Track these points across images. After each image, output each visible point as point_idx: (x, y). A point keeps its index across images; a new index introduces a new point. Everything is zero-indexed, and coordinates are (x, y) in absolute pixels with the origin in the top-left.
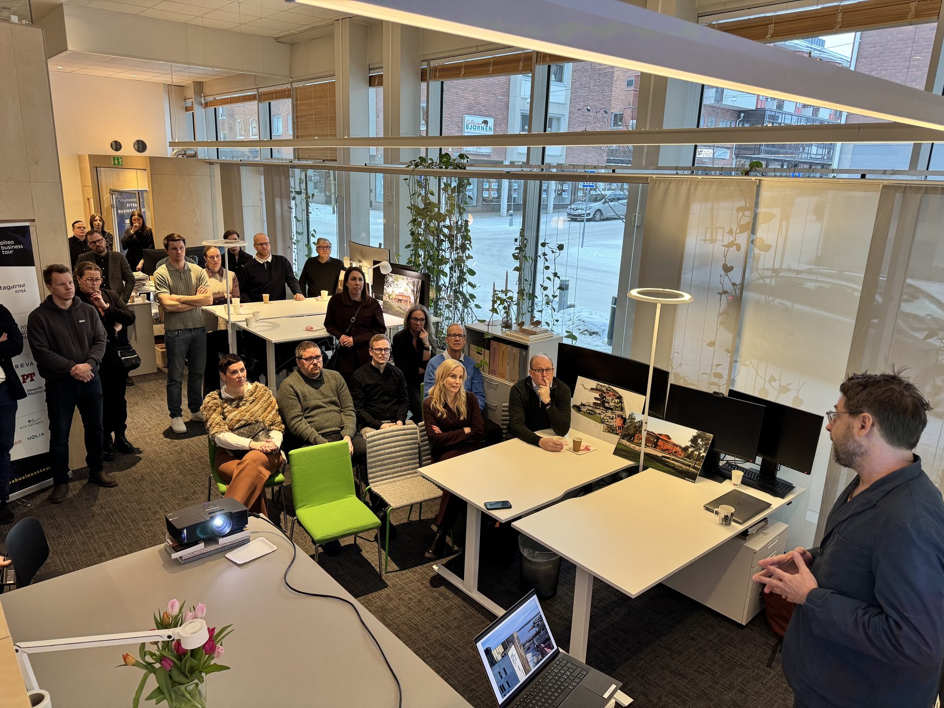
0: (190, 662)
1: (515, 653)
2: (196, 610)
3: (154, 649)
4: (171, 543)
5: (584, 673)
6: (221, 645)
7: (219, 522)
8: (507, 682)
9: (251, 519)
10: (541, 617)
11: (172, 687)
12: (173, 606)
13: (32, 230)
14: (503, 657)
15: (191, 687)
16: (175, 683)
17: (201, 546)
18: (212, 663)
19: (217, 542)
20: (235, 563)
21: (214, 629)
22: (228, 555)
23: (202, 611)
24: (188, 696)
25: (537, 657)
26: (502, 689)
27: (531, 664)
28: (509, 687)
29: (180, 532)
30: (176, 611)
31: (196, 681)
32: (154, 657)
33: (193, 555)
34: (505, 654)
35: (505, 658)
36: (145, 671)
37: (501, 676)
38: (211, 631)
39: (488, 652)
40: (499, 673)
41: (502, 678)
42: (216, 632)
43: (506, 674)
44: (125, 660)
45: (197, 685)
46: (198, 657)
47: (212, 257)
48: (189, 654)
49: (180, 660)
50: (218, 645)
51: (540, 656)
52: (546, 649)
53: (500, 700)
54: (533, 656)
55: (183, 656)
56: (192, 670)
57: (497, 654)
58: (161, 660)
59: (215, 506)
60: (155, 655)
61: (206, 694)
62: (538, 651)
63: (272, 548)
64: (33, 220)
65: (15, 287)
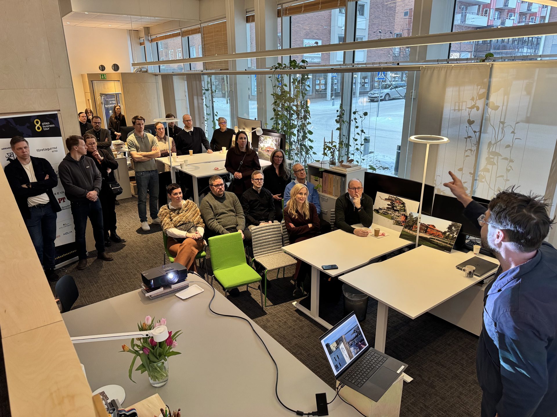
0: (159, 350)
1: (344, 347)
2: (161, 322)
3: (138, 343)
4: (145, 288)
5: (385, 359)
6: (176, 341)
7: (171, 276)
8: (339, 363)
9: (189, 275)
10: (358, 327)
11: (150, 364)
12: (148, 319)
13: (59, 116)
14: (336, 349)
15: (160, 364)
16: (151, 362)
17: (162, 289)
18: (171, 351)
19: (171, 287)
20: (181, 299)
21: (171, 332)
22: (177, 294)
23: (164, 323)
24: (158, 369)
25: (357, 349)
26: (337, 367)
27: (353, 354)
28: (341, 366)
29: (149, 281)
30: (150, 322)
31: (163, 361)
32: (139, 347)
33: (157, 295)
34: (338, 347)
35: (338, 350)
36: (134, 355)
37: (336, 360)
38: (170, 333)
39: (328, 346)
40: (335, 358)
41: (336, 361)
42: (173, 334)
43: (339, 359)
44: (123, 348)
45: (163, 363)
46: (163, 347)
47: (160, 129)
48: (158, 345)
49: (154, 349)
50: (174, 341)
51: (358, 349)
52: (362, 345)
53: (336, 373)
54: (354, 349)
55: (155, 347)
56: (160, 355)
57: (333, 347)
58: (143, 349)
59: (169, 267)
60: (140, 346)
61: (168, 369)
62: (357, 346)
63: (202, 290)
64: (59, 110)
65: (51, 149)
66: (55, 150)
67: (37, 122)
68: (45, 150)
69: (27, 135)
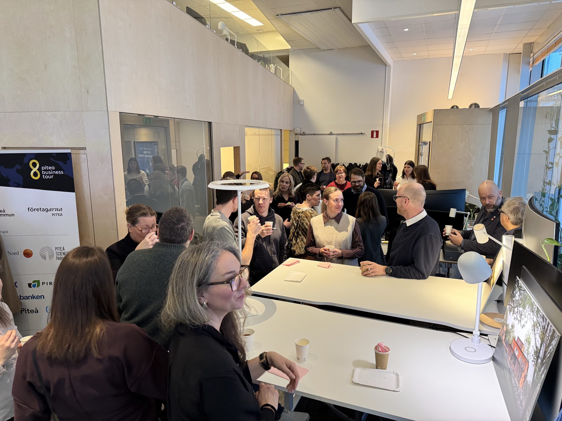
64: (84, 149)
65: (52, 210)
66: (58, 212)
67: (34, 165)
68: (41, 210)
69: (15, 183)
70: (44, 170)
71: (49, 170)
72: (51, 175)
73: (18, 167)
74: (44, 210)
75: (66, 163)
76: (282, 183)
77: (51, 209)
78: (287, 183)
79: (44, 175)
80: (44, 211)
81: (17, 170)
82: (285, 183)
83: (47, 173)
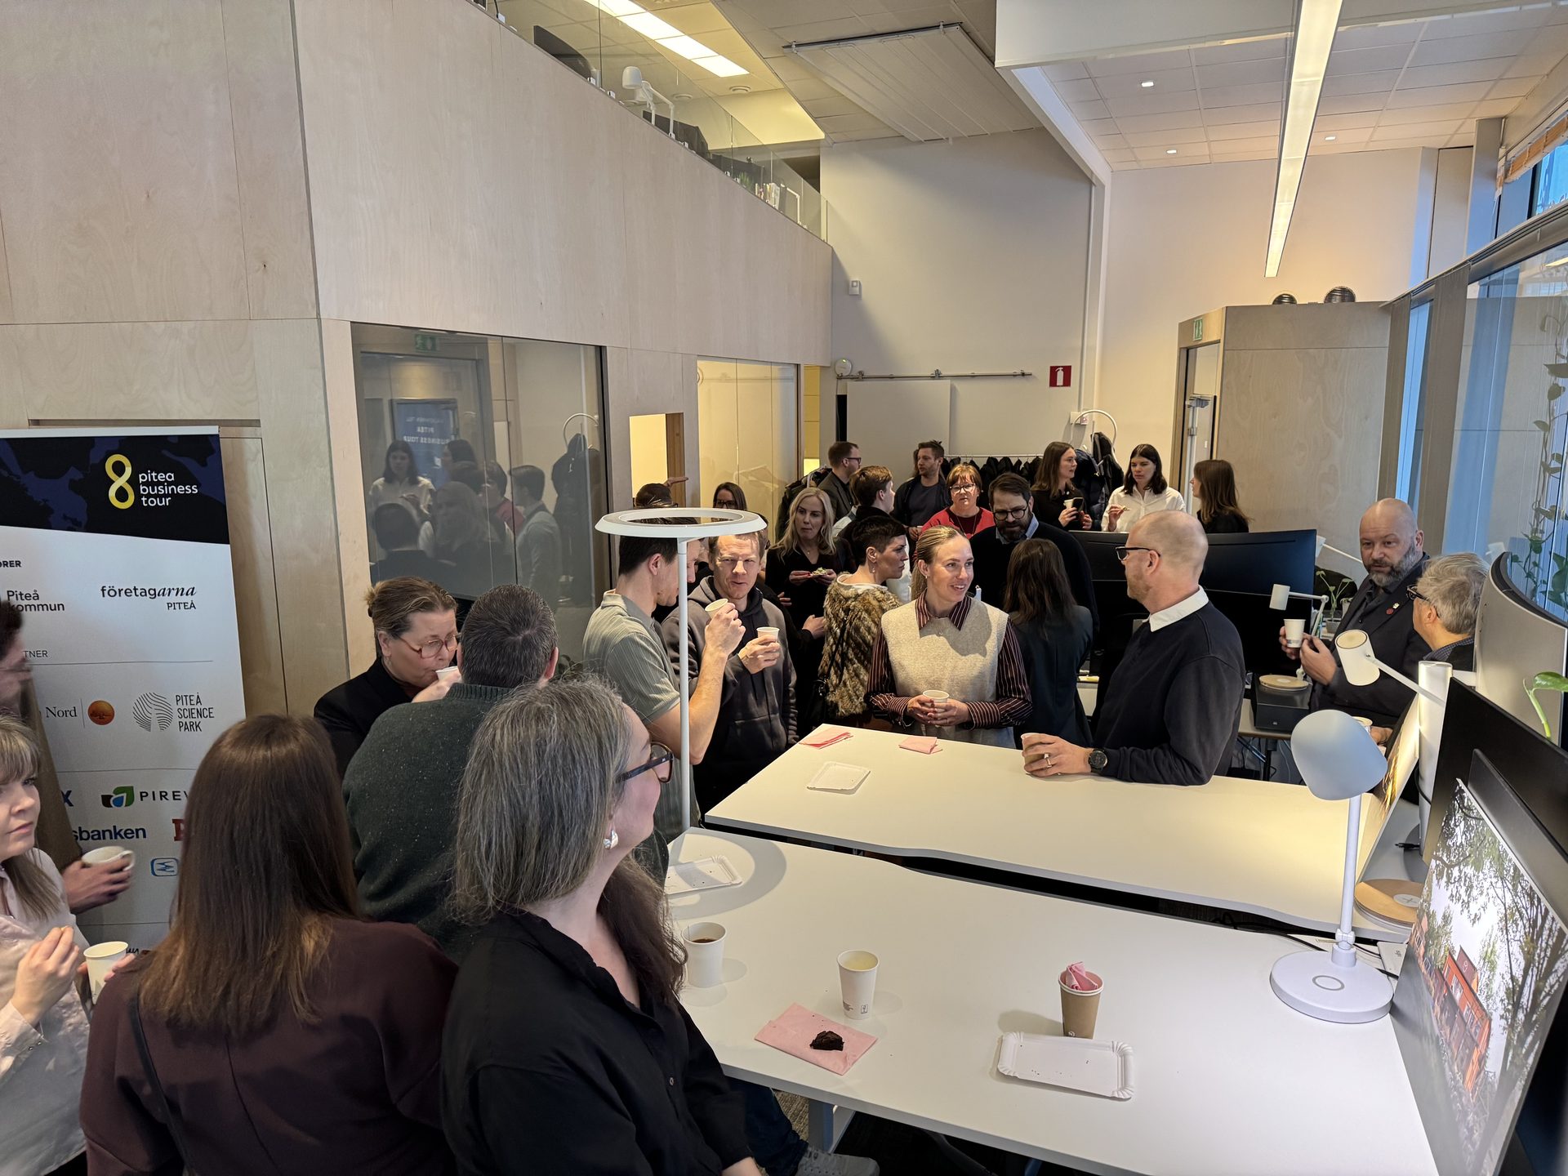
64: (256, 423)
65: (167, 592)
66: (185, 599)
67: (119, 469)
68: (138, 592)
69: (65, 517)
70: (147, 484)
71: (159, 483)
72: (166, 496)
73: (75, 474)
74: (144, 592)
75: (204, 464)
76: (800, 517)
77: (165, 589)
78: (814, 514)
79: (146, 496)
80: (146, 595)
81: (72, 481)
82: (808, 514)
83: (153, 490)
